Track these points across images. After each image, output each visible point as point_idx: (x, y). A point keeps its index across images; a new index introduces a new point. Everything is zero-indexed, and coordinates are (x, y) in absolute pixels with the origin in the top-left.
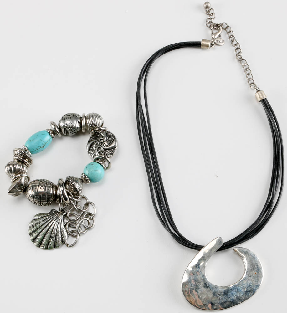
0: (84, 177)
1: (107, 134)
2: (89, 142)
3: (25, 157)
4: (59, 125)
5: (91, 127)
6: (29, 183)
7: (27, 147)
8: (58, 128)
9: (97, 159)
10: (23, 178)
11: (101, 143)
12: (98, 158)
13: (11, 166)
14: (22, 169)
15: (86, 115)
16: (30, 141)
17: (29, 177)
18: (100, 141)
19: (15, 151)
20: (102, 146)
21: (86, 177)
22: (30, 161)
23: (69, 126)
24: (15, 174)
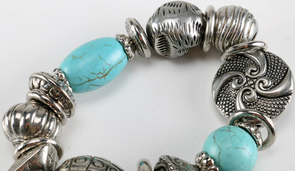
0: (205, 161)
1: (267, 60)
2: (219, 75)
3: (57, 96)
4: (149, 28)
5: (228, 38)
6: (60, 163)
7: (64, 73)
8: (144, 33)
9: (240, 120)
10: (46, 149)
11: (252, 79)
12: (242, 117)
13: (18, 116)
14: (45, 126)
15: (216, 10)
16: (74, 57)
17: (61, 146)
18: (251, 74)
19: (34, 80)
20: (254, 88)
21: (213, 162)
22: (68, 107)
23: (173, 31)
24: (27, 135)
